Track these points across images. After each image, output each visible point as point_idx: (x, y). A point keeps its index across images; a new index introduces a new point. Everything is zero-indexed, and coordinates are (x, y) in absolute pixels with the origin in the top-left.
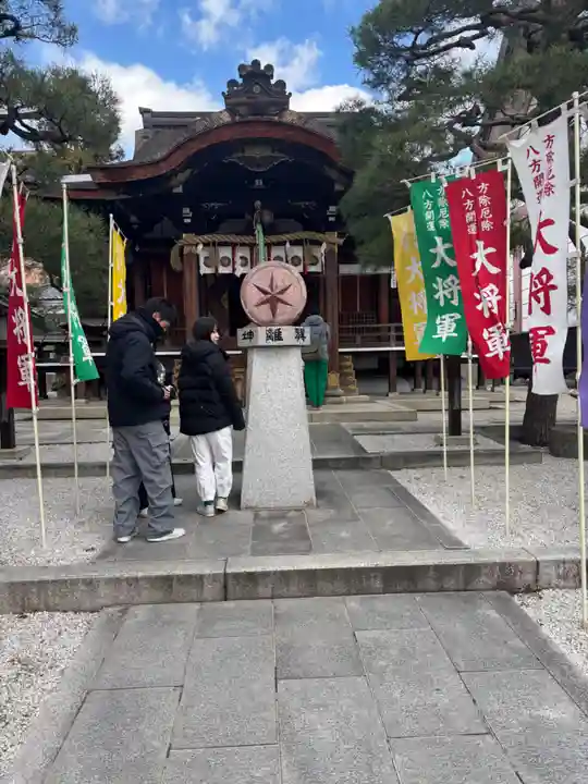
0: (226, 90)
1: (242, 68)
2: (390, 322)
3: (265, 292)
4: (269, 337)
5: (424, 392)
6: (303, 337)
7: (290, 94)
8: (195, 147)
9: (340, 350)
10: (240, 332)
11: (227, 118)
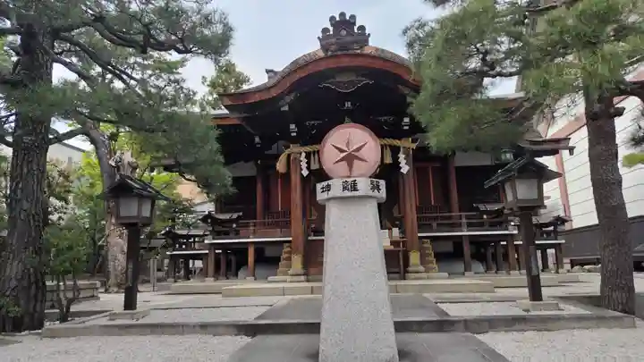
0: (321, 35)
1: (332, 19)
2: (460, 211)
3: (341, 151)
4: (345, 188)
5: (496, 273)
6: (379, 190)
7: (369, 34)
8: (297, 76)
9: (420, 235)
10: (319, 186)
11: (322, 54)
